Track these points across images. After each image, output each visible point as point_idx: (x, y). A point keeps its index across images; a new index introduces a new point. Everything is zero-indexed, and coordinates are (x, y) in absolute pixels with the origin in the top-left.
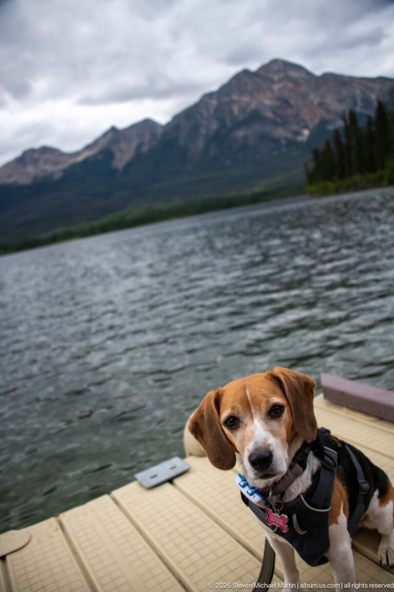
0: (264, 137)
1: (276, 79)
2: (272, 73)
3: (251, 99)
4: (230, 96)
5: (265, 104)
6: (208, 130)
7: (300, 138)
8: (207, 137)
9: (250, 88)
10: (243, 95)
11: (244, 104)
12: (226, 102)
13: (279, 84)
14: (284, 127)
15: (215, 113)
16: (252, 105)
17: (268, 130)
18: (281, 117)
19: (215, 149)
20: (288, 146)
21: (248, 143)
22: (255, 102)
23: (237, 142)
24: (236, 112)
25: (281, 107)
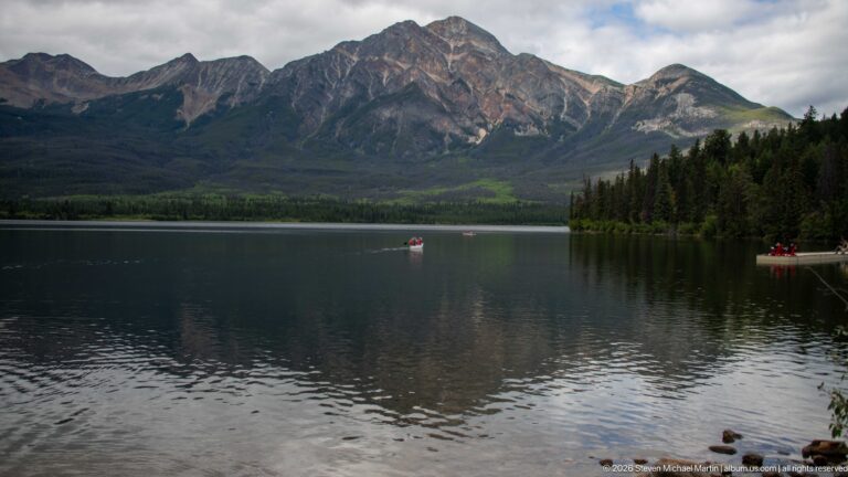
0: (419, 126)
1: (452, 46)
2: (447, 35)
3: (409, 66)
4: (380, 54)
5: (428, 78)
6: (335, 97)
7: (471, 139)
8: (333, 107)
9: (412, 49)
10: (398, 57)
11: (397, 71)
12: (371, 62)
13: (454, 54)
14: (451, 118)
15: (351, 74)
16: (410, 75)
17: (428, 117)
18: (449, 102)
19: (343, 127)
20: (452, 147)
21: (396, 131)
22: (415, 72)
23: (379, 125)
24: (384, 80)
25: (451, 89)
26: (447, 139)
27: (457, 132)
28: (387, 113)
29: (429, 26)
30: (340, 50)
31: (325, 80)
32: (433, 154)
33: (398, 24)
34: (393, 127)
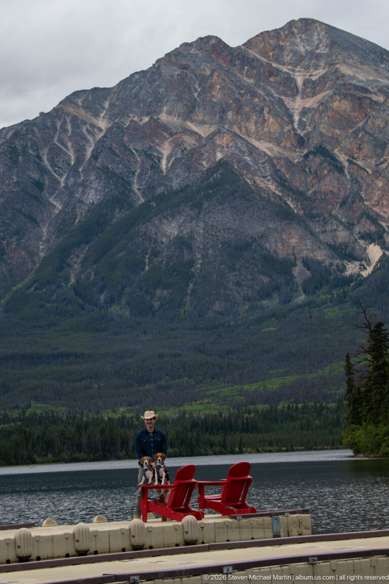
1: (300, 81)
2: (287, 58)
3: (213, 129)
4: (152, 109)
5: (252, 150)
6: (66, 205)
7: (352, 269)
8: (63, 224)
9: (217, 95)
10: (189, 114)
11: (189, 141)
12: (134, 126)
13: (305, 96)
14: (307, 228)
15: (95, 156)
16: (215, 147)
17: (255, 229)
18: (299, 195)
19: (83, 264)
20: (310, 287)
21: (192, 263)
22: (223, 140)
23: (155, 254)
24: (164, 162)
25: (302, 168)
26: (298, 271)
27: (320, 255)
28: (171, 229)
29: (249, 44)
30: (71, 110)
31: (43, 171)
32: (272, 303)
33: (186, 45)
34: (187, 256)
